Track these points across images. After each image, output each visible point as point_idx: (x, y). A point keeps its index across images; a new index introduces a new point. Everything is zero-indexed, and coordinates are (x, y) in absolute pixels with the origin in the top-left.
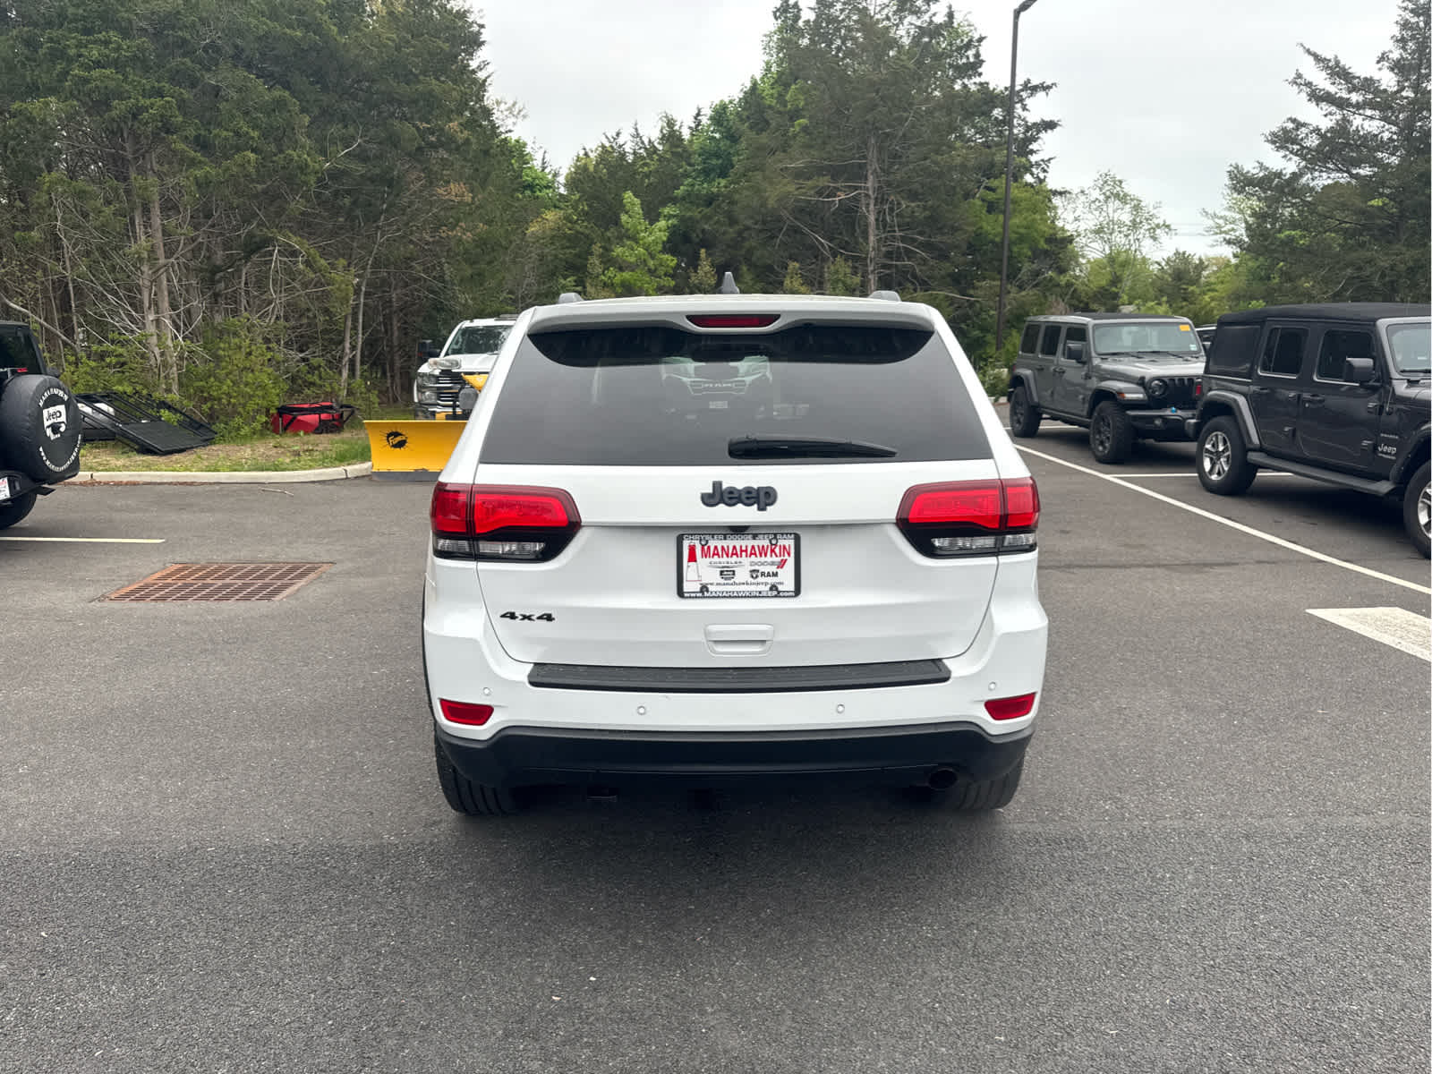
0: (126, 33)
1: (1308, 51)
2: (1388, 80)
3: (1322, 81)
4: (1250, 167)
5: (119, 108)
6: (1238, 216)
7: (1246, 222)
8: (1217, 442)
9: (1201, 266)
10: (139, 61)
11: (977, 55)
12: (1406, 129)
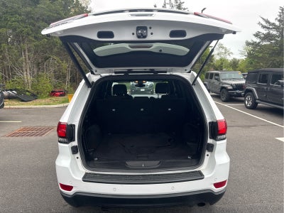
0: (20, 15)
1: (262, 18)
2: (277, 23)
3: (264, 23)
4: (250, 41)
5: (18, 30)
7: (247, 52)
8: (249, 98)
9: (239, 61)
10: (23, 21)
12: (282, 33)
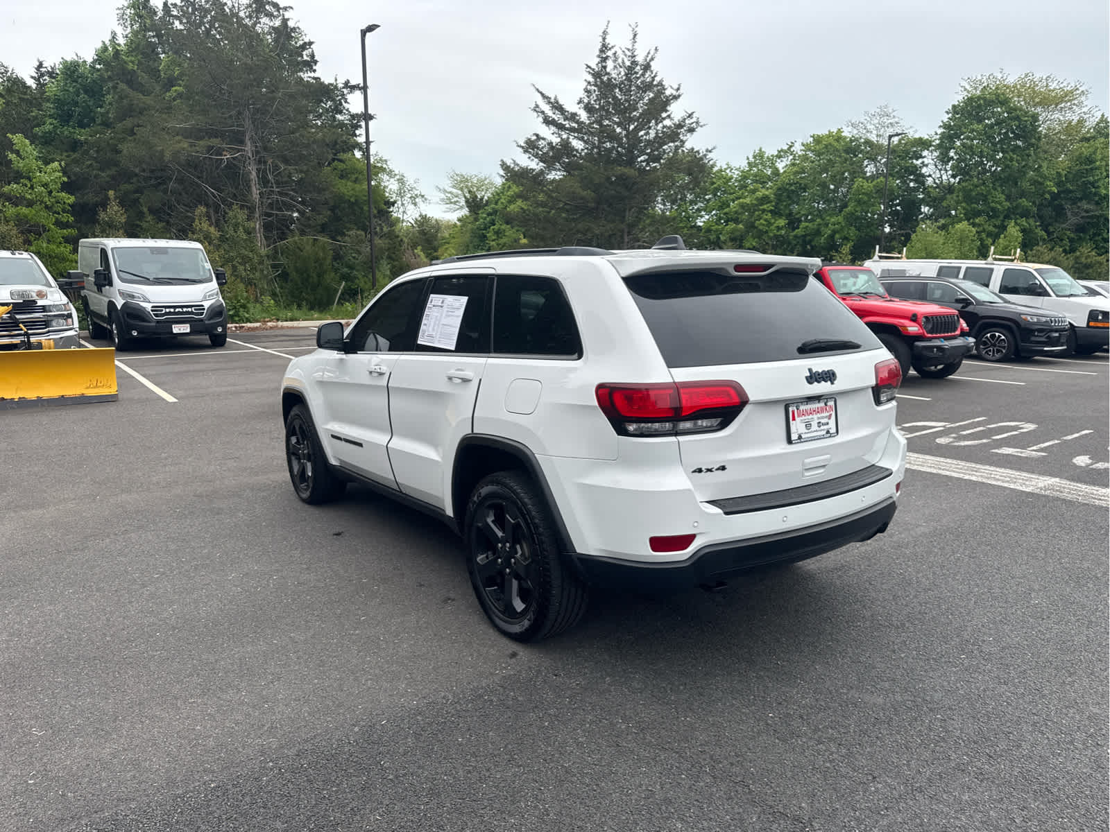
1: (538, 90)
2: (584, 116)
3: (547, 109)
6: (460, 192)
7: (465, 197)
9: (438, 225)
11: (312, 56)
